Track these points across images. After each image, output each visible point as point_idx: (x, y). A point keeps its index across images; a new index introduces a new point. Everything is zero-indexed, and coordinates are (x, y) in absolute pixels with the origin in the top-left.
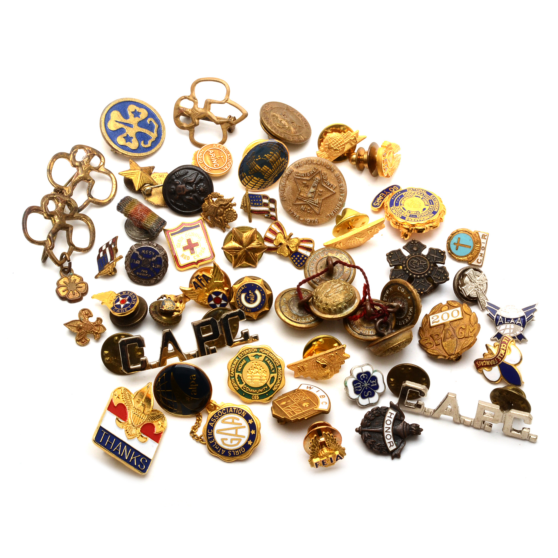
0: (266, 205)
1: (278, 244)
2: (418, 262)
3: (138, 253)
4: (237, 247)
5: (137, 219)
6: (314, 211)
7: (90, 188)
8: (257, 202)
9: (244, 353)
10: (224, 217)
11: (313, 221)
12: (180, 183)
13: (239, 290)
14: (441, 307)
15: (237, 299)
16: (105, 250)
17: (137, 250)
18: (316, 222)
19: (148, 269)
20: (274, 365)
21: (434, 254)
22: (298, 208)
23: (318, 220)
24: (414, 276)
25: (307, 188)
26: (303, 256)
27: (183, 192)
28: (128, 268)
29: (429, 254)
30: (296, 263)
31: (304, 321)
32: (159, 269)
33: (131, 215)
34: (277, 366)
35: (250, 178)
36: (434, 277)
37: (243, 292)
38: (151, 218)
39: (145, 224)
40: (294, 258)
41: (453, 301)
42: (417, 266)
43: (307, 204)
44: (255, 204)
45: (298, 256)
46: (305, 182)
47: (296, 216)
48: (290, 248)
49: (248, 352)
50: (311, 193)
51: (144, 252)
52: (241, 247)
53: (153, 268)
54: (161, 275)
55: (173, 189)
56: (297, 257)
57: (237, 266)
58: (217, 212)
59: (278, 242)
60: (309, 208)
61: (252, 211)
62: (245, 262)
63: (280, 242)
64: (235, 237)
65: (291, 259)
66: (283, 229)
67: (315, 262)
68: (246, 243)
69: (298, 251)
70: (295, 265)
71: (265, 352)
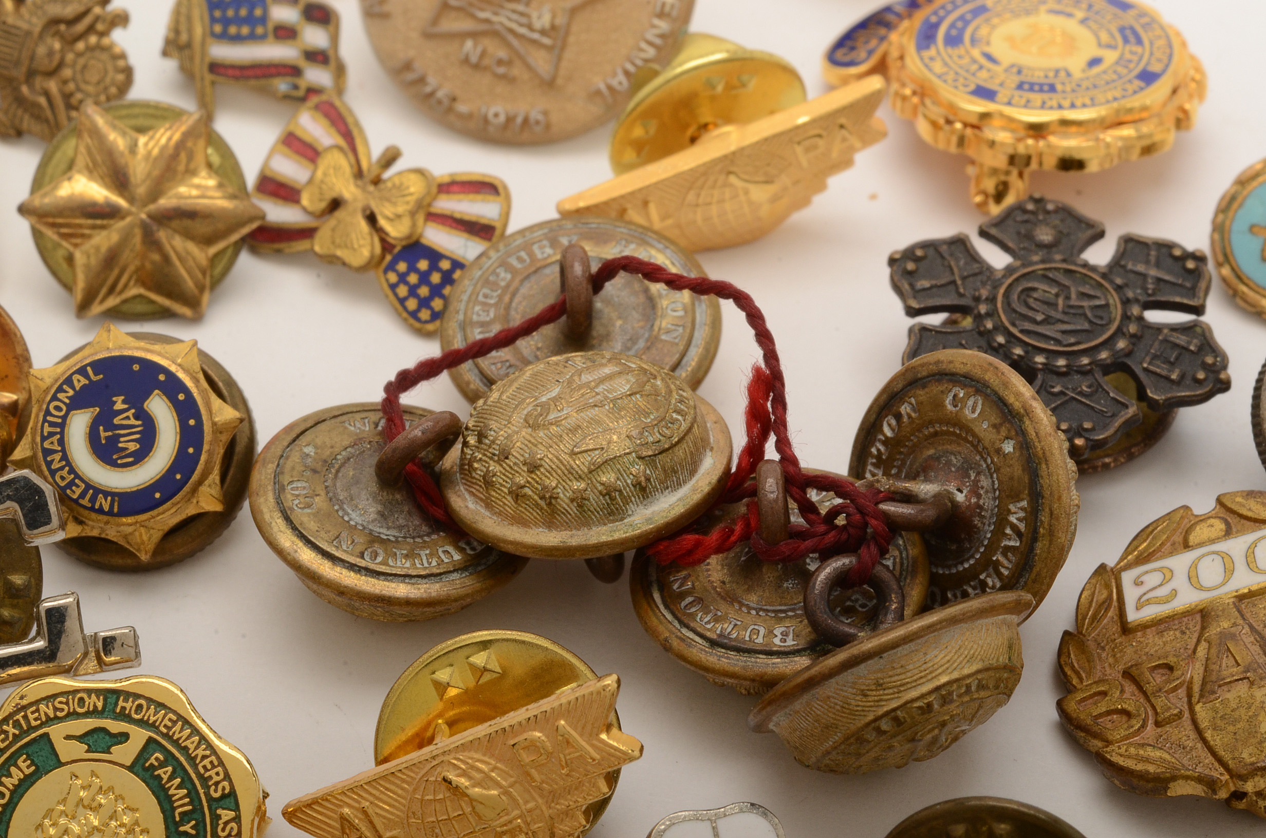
0: (285, 33)
1: (323, 205)
2: (1057, 295)
4: (94, 204)
6: (528, 67)
8: (239, 21)
9: (25, 717)
10: (65, 82)
11: (519, 120)
13: (60, 389)
14: (1186, 524)
15: (44, 439)
18: (537, 122)
20: (192, 794)
21: (1147, 262)
22: (446, 56)
23: (545, 113)
24: (1040, 359)
26: (445, 265)
29: (1117, 263)
30: (412, 304)
31: (401, 565)
34: (210, 799)
36: (1146, 370)
37: (78, 402)
40: (402, 278)
41: (1250, 494)
42: (1053, 313)
43: (495, 34)
44: (233, 30)
45: (423, 265)
47: (432, 94)
48: (382, 222)
49: (51, 714)
52: (122, 202)
56: (417, 271)
57: (97, 309)
58: (32, 58)
59: (321, 194)
60: (502, 54)
61: (216, 68)
62: (142, 291)
63: (334, 194)
64: (90, 153)
65: (387, 280)
66: (355, 132)
67: (503, 284)
68: (148, 183)
69: (424, 241)
70: (405, 315)
71: (151, 715)
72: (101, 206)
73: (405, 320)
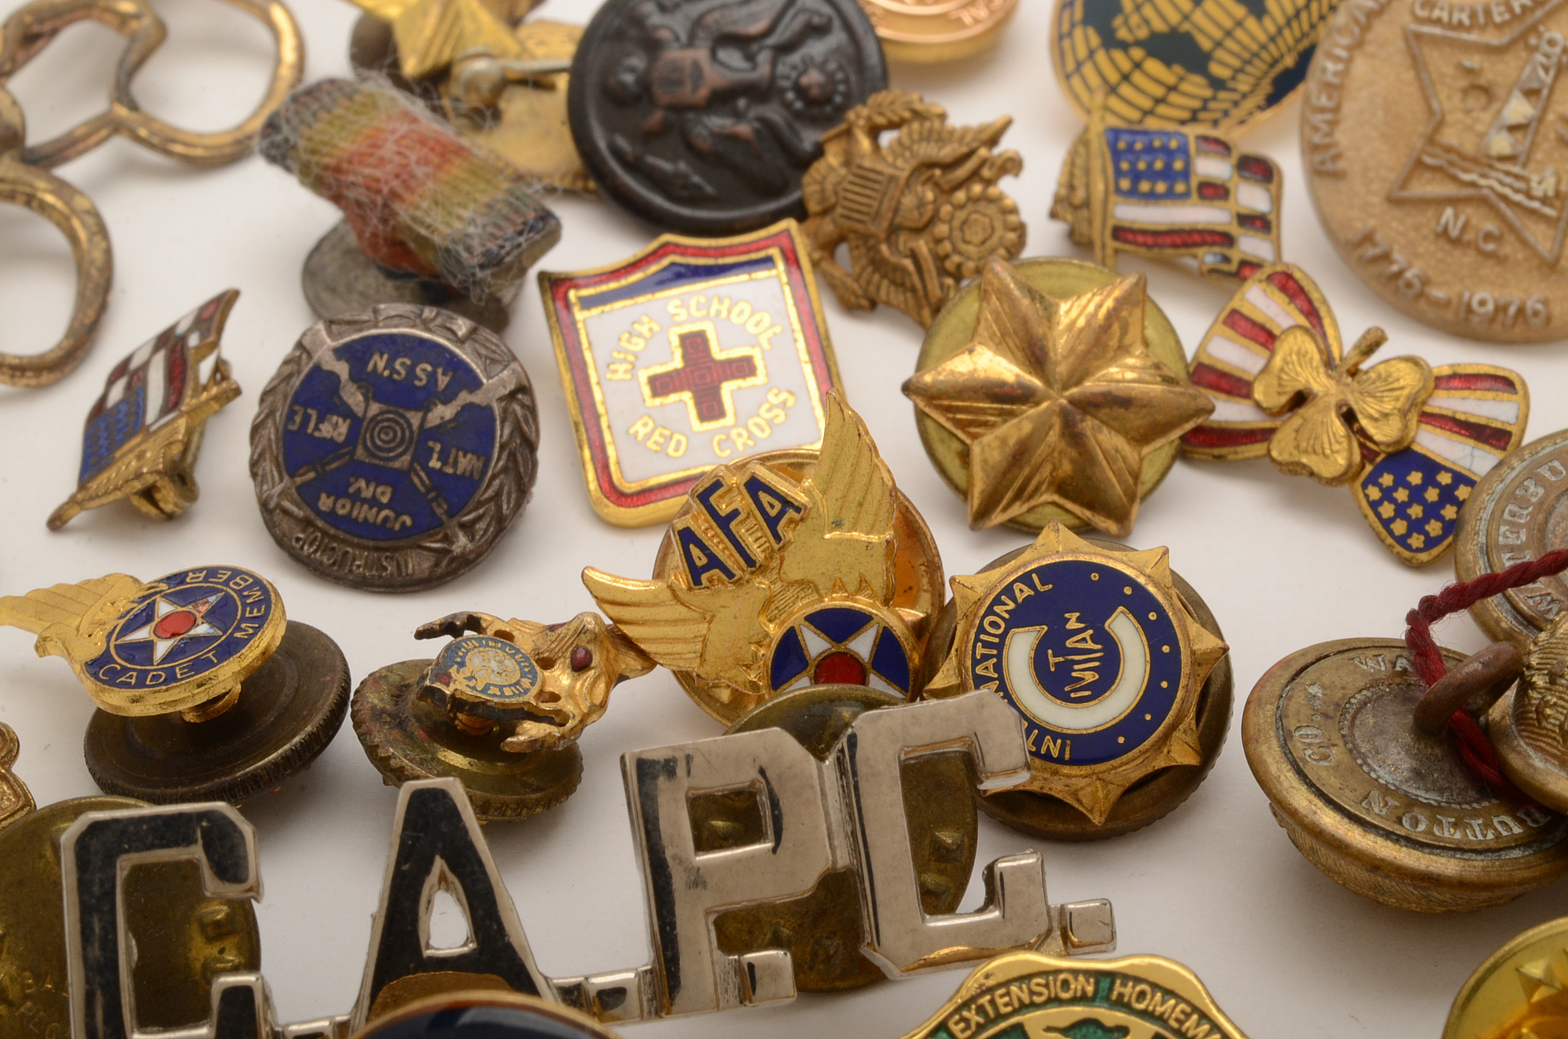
0: (1213, 191)
1: (1284, 399)
3: (342, 369)
4: (1003, 384)
5: (373, 186)
6: (1524, 243)
7: (133, 58)
8: (1153, 175)
9: (992, 1002)
10: (938, 241)
11: (1512, 310)
12: (677, 39)
13: (997, 601)
15: (976, 662)
16: (145, 366)
17: (341, 353)
18: (1536, 313)
19: (397, 480)
22: (1417, 228)
23: (1546, 302)
25: (1483, 100)
26: (1445, 479)
27: (696, 87)
28: (268, 466)
30: (1400, 527)
31: (1450, 834)
32: (469, 484)
33: (337, 170)
35: (1126, 65)
37: (1020, 618)
38: (466, 187)
39: (414, 219)
40: (1387, 494)
43: (1483, 201)
44: (1145, 186)
45: (1415, 478)
46: (1473, 61)
47: (1399, 274)
48: (1364, 422)
49: (1026, 999)
50: (1513, 129)
51: (381, 365)
52: (1036, 382)
53: (431, 472)
54: (481, 525)
55: (632, 70)
56: (1407, 485)
57: (998, 517)
58: (896, 210)
59: (1280, 385)
60: (1491, 226)
61: (1120, 233)
62: (1056, 498)
63: (1299, 387)
64: (997, 320)
65: (1367, 496)
66: (1323, 312)
67: (1534, 500)
68: (1071, 359)
69: (1416, 448)
70: (1390, 540)
71: (1155, 1003)
72: (1012, 386)
73: (1390, 547)
